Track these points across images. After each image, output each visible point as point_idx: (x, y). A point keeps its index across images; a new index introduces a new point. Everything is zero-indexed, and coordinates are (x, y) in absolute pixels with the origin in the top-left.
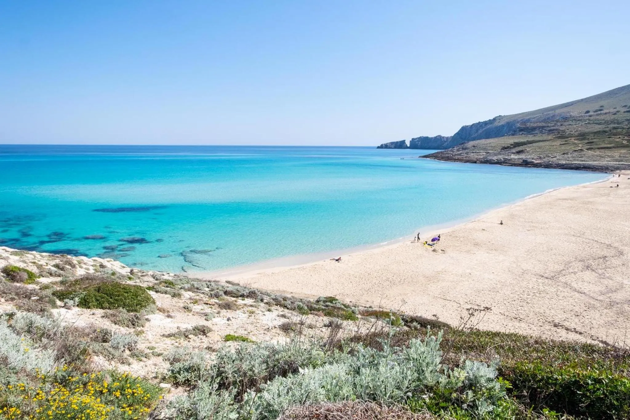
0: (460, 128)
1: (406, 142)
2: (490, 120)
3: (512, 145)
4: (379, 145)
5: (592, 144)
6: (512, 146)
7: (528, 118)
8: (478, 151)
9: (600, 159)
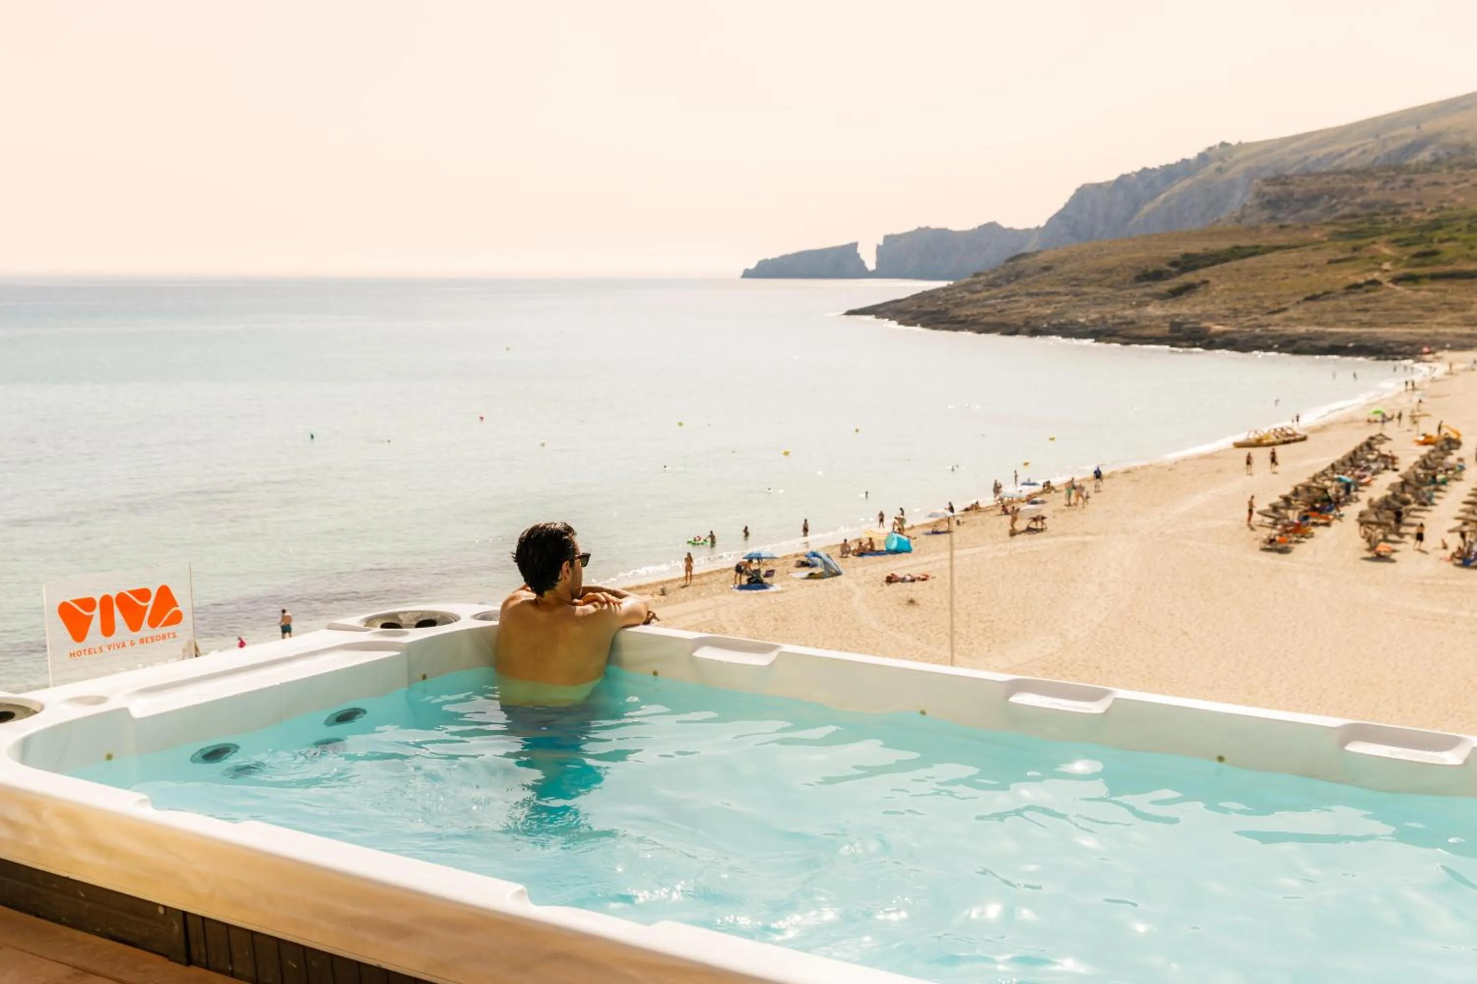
0: (1072, 192)
1: (859, 250)
2: (1184, 161)
3: (1174, 264)
4: (752, 266)
5: (1428, 260)
6: (1174, 269)
7: (1322, 152)
8: (1048, 289)
9: (1420, 316)
